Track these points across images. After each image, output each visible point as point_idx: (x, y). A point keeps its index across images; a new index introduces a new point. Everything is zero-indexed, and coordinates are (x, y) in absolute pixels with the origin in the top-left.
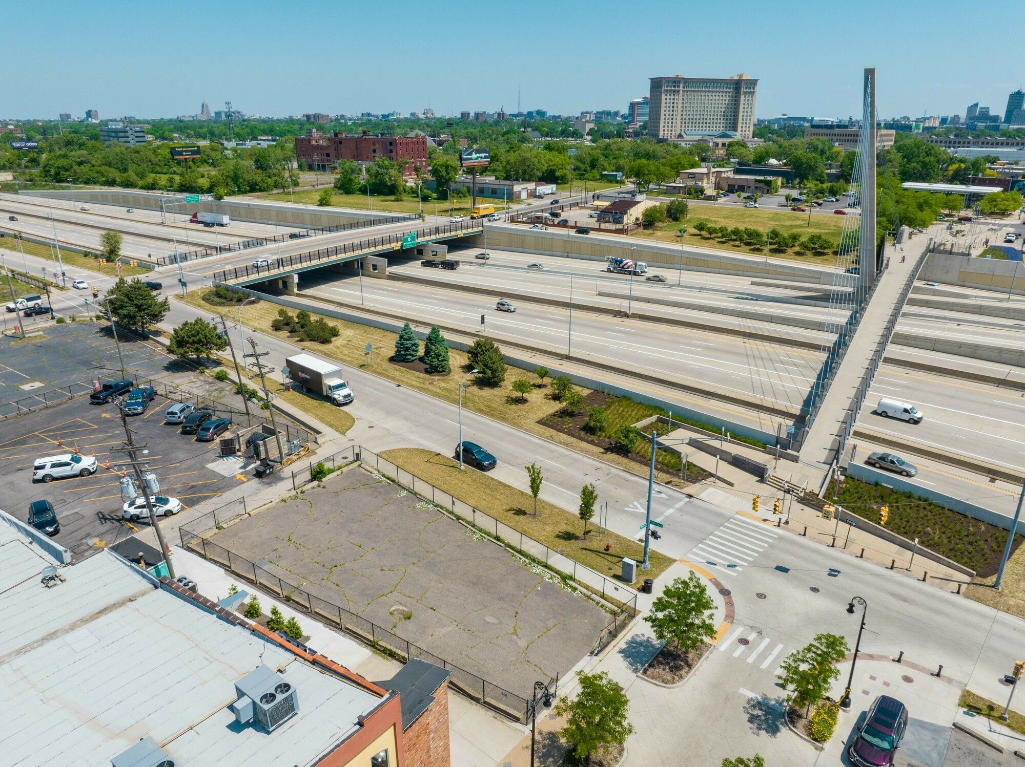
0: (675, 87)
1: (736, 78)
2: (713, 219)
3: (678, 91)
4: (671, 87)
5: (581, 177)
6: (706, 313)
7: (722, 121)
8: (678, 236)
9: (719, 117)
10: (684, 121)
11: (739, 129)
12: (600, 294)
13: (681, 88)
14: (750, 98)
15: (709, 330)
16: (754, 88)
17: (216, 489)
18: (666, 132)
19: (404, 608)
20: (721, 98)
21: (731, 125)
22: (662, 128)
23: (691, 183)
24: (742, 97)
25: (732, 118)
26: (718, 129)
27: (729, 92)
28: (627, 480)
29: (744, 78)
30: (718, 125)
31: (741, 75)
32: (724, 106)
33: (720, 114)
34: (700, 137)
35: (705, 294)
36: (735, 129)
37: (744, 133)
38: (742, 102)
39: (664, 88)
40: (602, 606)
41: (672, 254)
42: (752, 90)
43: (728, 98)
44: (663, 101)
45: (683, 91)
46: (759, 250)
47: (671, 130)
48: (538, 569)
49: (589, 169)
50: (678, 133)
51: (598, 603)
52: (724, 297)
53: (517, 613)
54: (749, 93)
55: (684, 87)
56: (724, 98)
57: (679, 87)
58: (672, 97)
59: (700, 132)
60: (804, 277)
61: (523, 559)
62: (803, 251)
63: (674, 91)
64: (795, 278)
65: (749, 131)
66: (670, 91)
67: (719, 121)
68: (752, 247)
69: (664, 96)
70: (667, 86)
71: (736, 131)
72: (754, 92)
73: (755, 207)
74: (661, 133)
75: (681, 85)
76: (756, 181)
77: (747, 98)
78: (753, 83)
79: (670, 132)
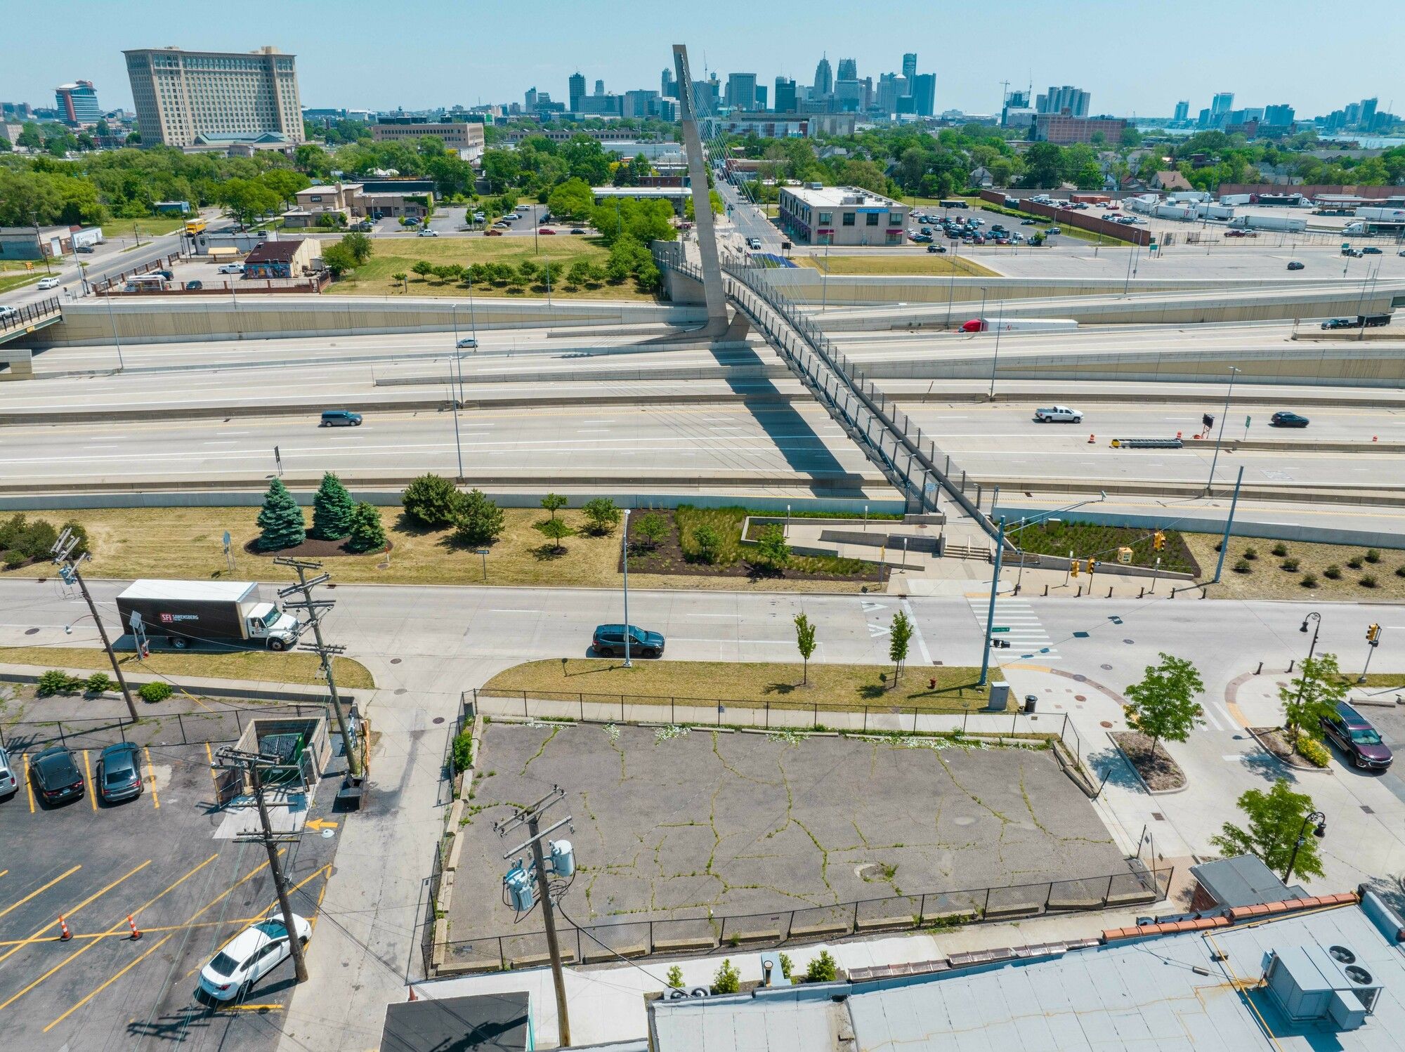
0: (170, 65)
1: (262, 53)
2: (406, 257)
3: (178, 72)
4: (164, 65)
5: (117, 213)
6: (552, 383)
7: (256, 118)
8: (395, 286)
9: (250, 112)
10: (197, 118)
11: (284, 128)
12: (379, 384)
13: (181, 67)
14: (290, 83)
15: (587, 403)
16: (291, 69)
17: (310, 864)
18: (174, 137)
19: (868, 865)
20: (246, 83)
21: (271, 123)
22: (165, 131)
23: (319, 209)
24: (278, 81)
25: (270, 112)
26: (253, 129)
27: (257, 74)
28: (821, 604)
29: (274, 52)
30: (252, 124)
31: (268, 49)
32: (253, 95)
33: (249, 106)
34: (231, 142)
35: (518, 359)
36: (278, 128)
37: (292, 134)
38: (279, 89)
39: (153, 67)
40: (1024, 746)
41: (414, 311)
42: (289, 71)
43: (256, 83)
44: (157, 88)
45: (186, 72)
46: (518, 291)
47: (182, 133)
48: (913, 742)
49: (125, 199)
50: (193, 137)
51: (1017, 746)
52: (546, 358)
53: (974, 799)
54: (286, 75)
55: (185, 66)
56: (251, 83)
57: (177, 65)
58: (170, 82)
59: (230, 136)
60: (601, 317)
61: (882, 738)
62: (573, 285)
63: (171, 72)
64: (591, 321)
65: (299, 131)
66: (166, 72)
67: (251, 118)
68: (507, 288)
69: (156, 80)
70: (158, 65)
71: (281, 131)
72: (293, 74)
73: (435, 235)
74: (167, 139)
75: (181, 63)
76: (406, 199)
77: (285, 83)
78: (288, 60)
79: (180, 137)
